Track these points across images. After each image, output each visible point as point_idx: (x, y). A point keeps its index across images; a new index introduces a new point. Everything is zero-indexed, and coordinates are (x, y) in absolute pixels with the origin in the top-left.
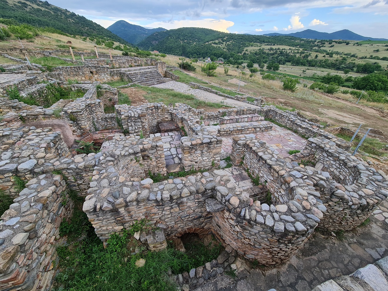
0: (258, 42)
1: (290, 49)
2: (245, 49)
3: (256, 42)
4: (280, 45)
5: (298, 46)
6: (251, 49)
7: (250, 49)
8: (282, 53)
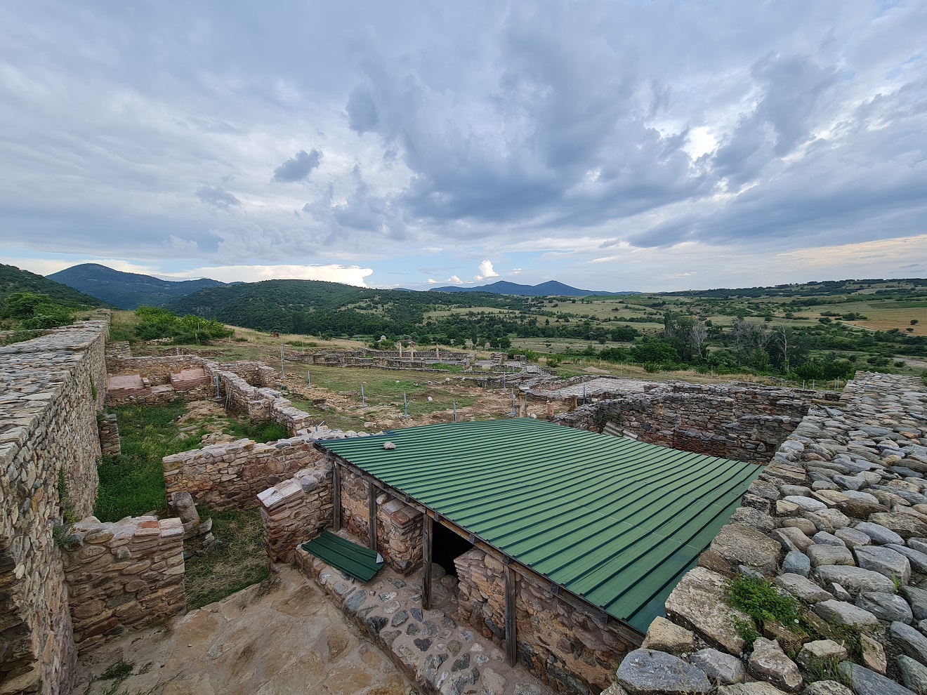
0: (441, 303)
1: (500, 312)
2: (426, 315)
3: (437, 303)
4: (480, 306)
5: (507, 307)
6: (437, 314)
7: (433, 314)
8: (492, 320)
